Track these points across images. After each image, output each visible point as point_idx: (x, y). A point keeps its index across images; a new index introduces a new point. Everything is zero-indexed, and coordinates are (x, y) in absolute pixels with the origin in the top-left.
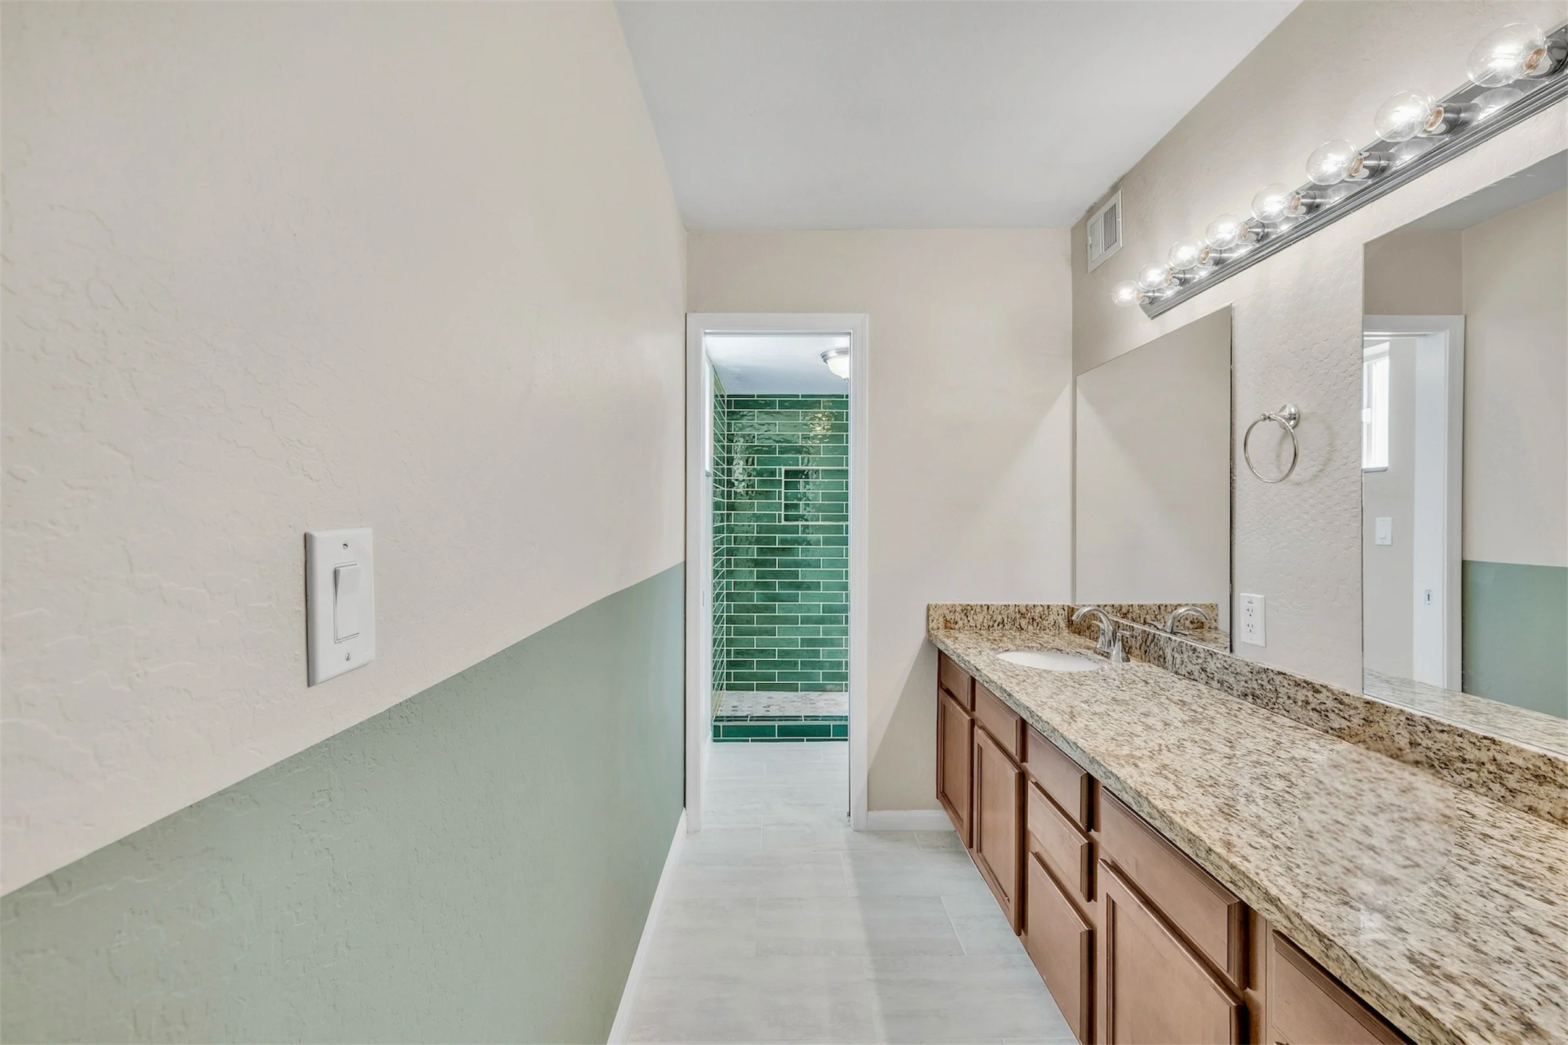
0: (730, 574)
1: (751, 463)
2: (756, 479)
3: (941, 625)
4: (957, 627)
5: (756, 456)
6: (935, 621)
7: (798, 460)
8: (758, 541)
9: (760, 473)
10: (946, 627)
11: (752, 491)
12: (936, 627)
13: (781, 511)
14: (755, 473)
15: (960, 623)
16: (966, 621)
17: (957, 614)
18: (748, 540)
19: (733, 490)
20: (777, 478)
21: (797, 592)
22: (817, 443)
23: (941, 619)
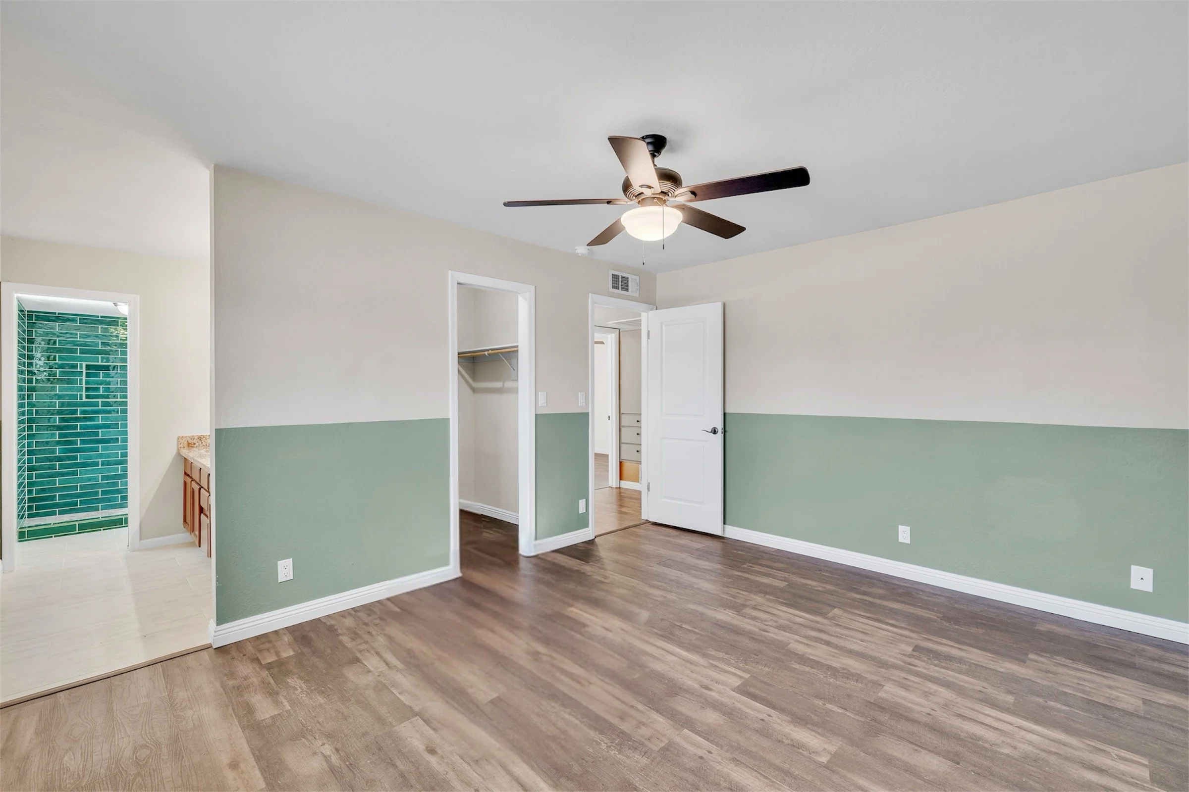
0: (31, 436)
1: (52, 359)
2: (58, 370)
3: (186, 445)
4: (195, 446)
5: (57, 355)
6: (182, 444)
7: (99, 359)
8: (59, 412)
9: (61, 366)
10: (188, 446)
11: (54, 379)
12: (182, 447)
13: (82, 392)
14: (56, 366)
15: (197, 444)
16: (201, 443)
17: (195, 440)
18: (50, 412)
19: (34, 377)
20: (79, 370)
21: (98, 445)
22: (114, 348)
23: (186, 443)
